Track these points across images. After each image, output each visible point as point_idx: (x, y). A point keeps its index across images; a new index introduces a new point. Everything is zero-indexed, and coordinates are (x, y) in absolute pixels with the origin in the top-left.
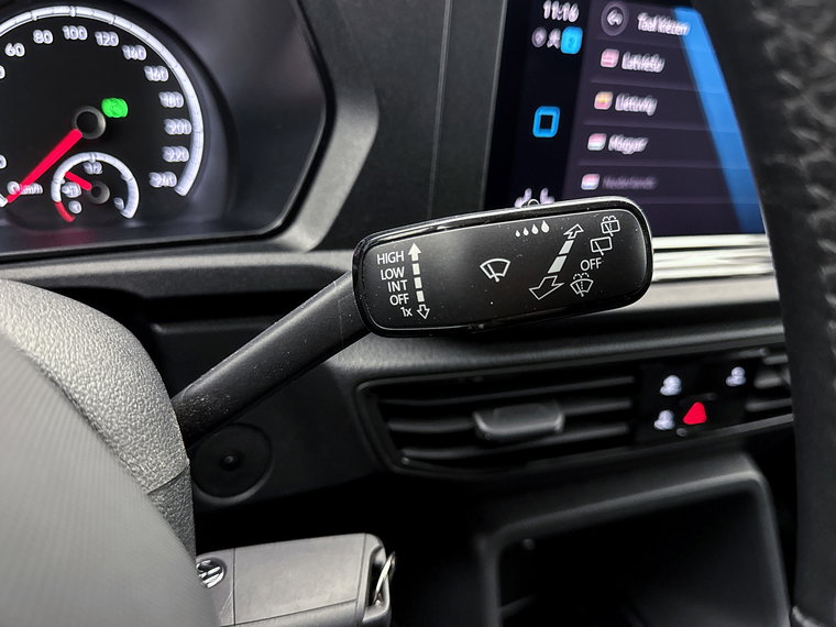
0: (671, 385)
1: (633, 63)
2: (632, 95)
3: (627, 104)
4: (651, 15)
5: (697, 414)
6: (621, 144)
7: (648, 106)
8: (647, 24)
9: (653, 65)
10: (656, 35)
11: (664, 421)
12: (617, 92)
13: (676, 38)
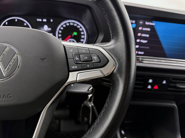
0: (151, 81)
1: (145, 29)
2: (145, 34)
3: (144, 35)
4: (148, 22)
5: (156, 87)
6: (142, 41)
7: (147, 36)
8: (147, 23)
9: (149, 29)
10: (149, 25)
11: (149, 87)
12: (142, 33)
13: (153, 26)
